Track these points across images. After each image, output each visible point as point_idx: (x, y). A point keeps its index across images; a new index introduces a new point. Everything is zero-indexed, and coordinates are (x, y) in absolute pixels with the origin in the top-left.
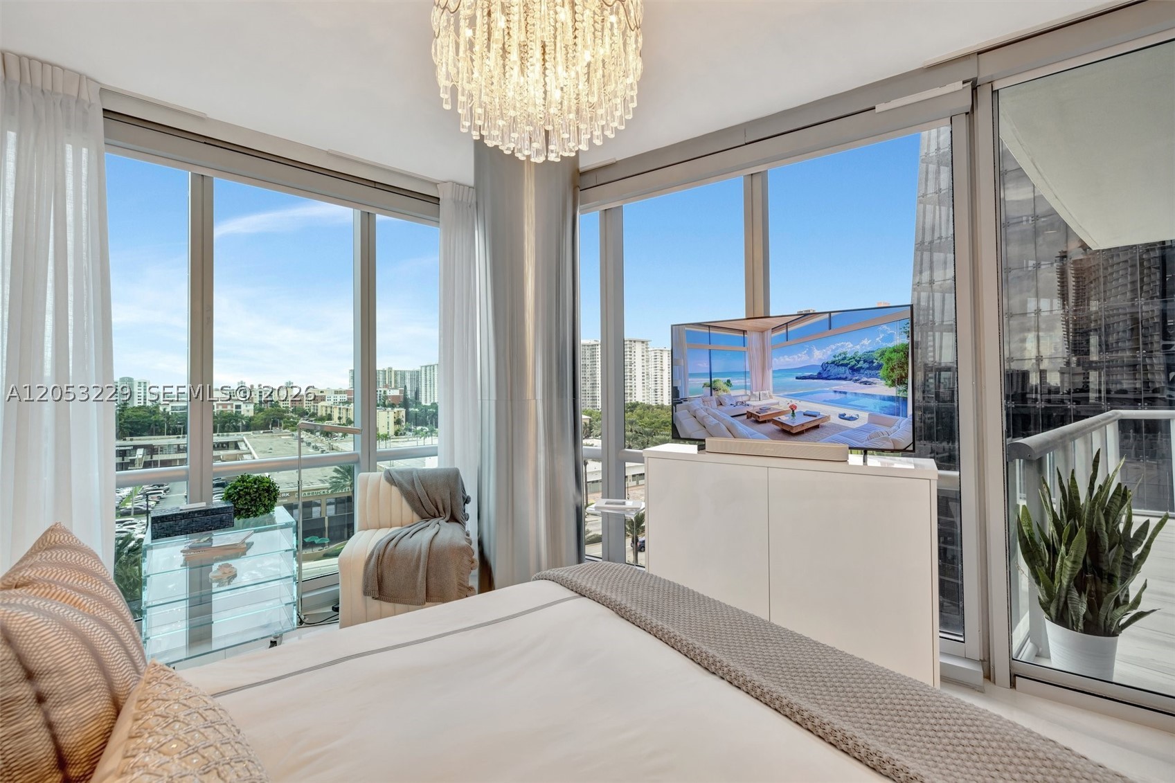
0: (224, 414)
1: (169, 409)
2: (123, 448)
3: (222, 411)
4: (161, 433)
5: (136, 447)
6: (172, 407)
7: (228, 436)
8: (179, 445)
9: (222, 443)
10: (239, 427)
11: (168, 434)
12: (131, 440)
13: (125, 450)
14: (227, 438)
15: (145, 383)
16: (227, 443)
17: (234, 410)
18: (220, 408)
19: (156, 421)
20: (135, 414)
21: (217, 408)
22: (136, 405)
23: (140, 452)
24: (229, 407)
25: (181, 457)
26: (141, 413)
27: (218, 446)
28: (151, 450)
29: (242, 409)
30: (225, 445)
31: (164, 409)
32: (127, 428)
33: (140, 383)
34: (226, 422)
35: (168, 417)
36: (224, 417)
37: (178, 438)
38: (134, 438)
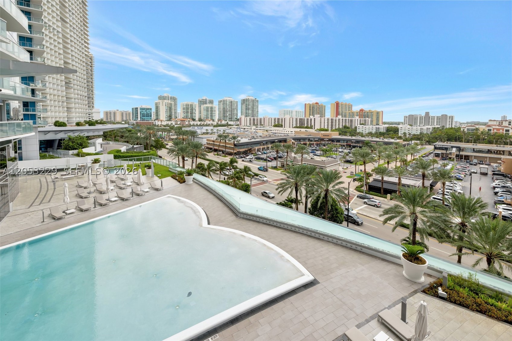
0: (498, 134)
1: (466, 130)
2: (446, 147)
3: (497, 133)
4: (461, 141)
5: (452, 147)
6: (467, 129)
7: (504, 147)
8: (474, 149)
9: (500, 151)
10: (508, 142)
11: (465, 142)
12: (450, 143)
13: (447, 148)
14: (503, 148)
15: (452, 117)
16: (504, 151)
17: (504, 132)
18: (495, 131)
19: (459, 135)
20: (449, 131)
21: (493, 130)
22: (448, 127)
23: (454, 150)
24: (501, 131)
25: (475, 155)
26: (452, 131)
27: (497, 153)
28: (459, 149)
29: (510, 132)
30: (501, 152)
31: (464, 130)
32: (446, 137)
33: (450, 117)
34: (499, 139)
35: (465, 134)
36: (498, 136)
37: (473, 145)
38: (451, 142)
